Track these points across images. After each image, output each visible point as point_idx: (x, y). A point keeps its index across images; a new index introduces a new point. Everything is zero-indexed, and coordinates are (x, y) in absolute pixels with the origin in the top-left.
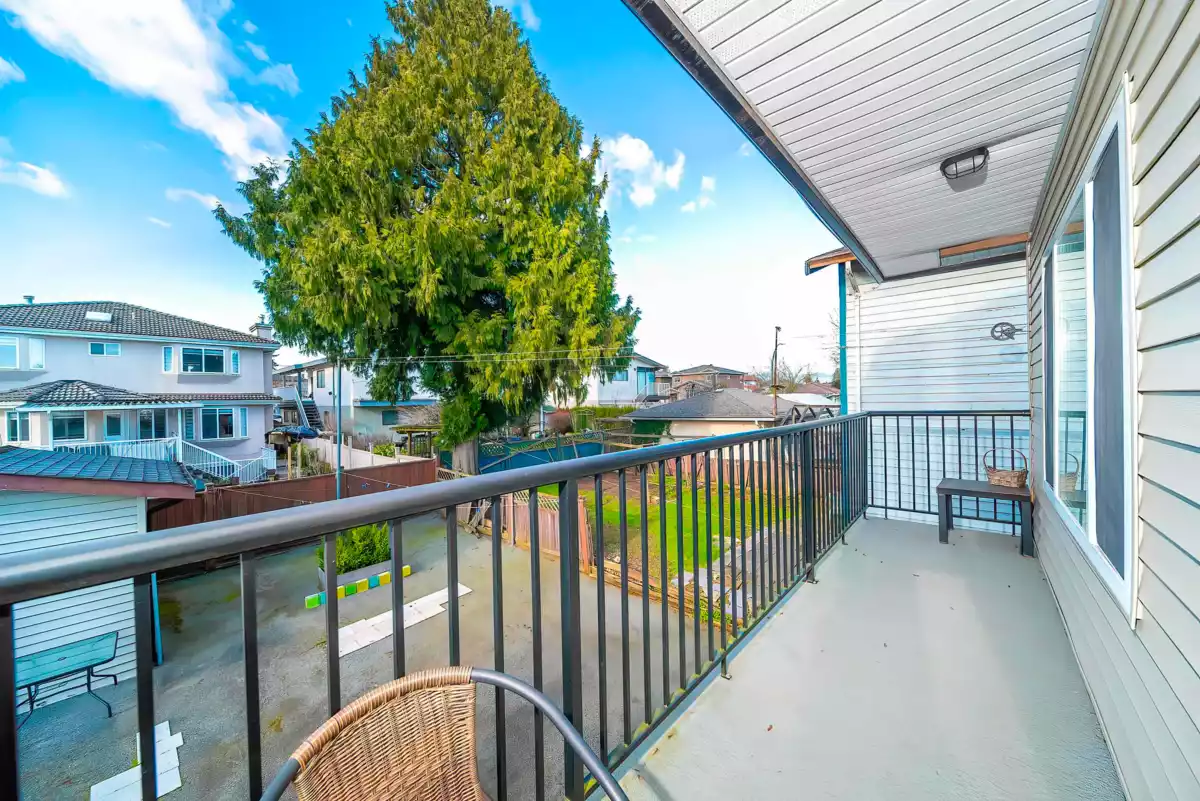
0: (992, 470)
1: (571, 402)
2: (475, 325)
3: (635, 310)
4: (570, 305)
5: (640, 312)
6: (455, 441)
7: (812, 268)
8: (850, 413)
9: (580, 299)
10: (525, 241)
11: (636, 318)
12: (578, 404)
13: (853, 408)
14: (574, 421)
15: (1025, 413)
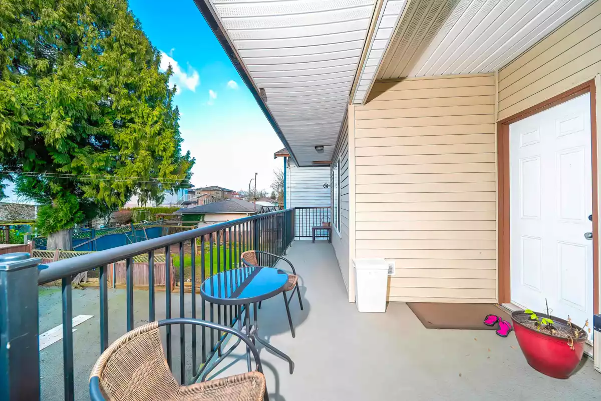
0: (323, 222)
1: (150, 204)
2: (90, 156)
3: (192, 158)
4: (158, 152)
5: (195, 160)
6: (52, 230)
7: (276, 156)
8: (287, 209)
9: (165, 150)
10: (130, 112)
11: (193, 162)
12: (157, 205)
13: (288, 207)
14: (135, 215)
15: (329, 207)
